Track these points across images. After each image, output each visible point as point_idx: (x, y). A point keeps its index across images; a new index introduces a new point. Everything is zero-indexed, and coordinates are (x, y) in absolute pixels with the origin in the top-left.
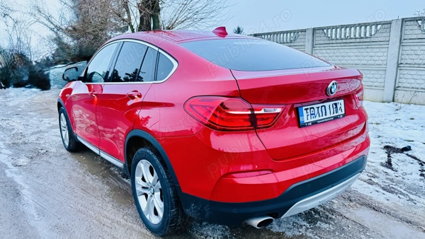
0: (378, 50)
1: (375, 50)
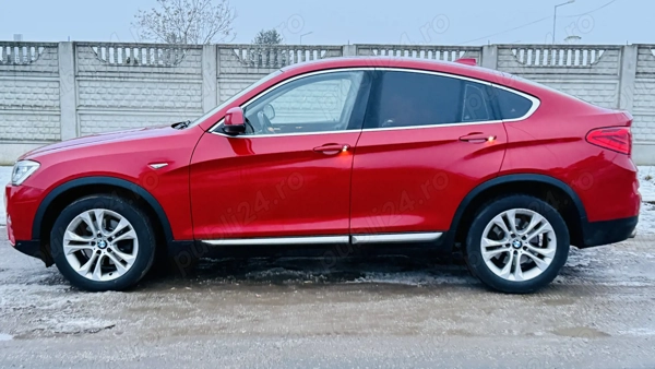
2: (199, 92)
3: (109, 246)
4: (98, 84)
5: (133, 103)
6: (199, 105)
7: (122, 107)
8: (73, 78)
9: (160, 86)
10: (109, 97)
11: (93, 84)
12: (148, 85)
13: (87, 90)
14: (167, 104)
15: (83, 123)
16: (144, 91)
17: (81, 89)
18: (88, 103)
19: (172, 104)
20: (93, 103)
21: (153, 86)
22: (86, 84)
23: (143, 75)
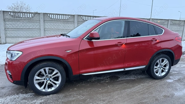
0: (70, 24)
1: (69, 24)
2: (39, 25)
3: (50, 79)
4: (11, 22)
5: (21, 27)
6: (39, 28)
7: (18, 28)
8: (3, 21)
9: (28, 23)
10: (14, 26)
11: (9, 22)
12: (25, 23)
13: (8, 24)
14: (30, 28)
15: (7, 33)
16: (24, 24)
17: (6, 24)
18: (8, 27)
19: (32, 28)
20: (10, 27)
21: (26, 23)
22: (7, 22)
23: (23, 20)
